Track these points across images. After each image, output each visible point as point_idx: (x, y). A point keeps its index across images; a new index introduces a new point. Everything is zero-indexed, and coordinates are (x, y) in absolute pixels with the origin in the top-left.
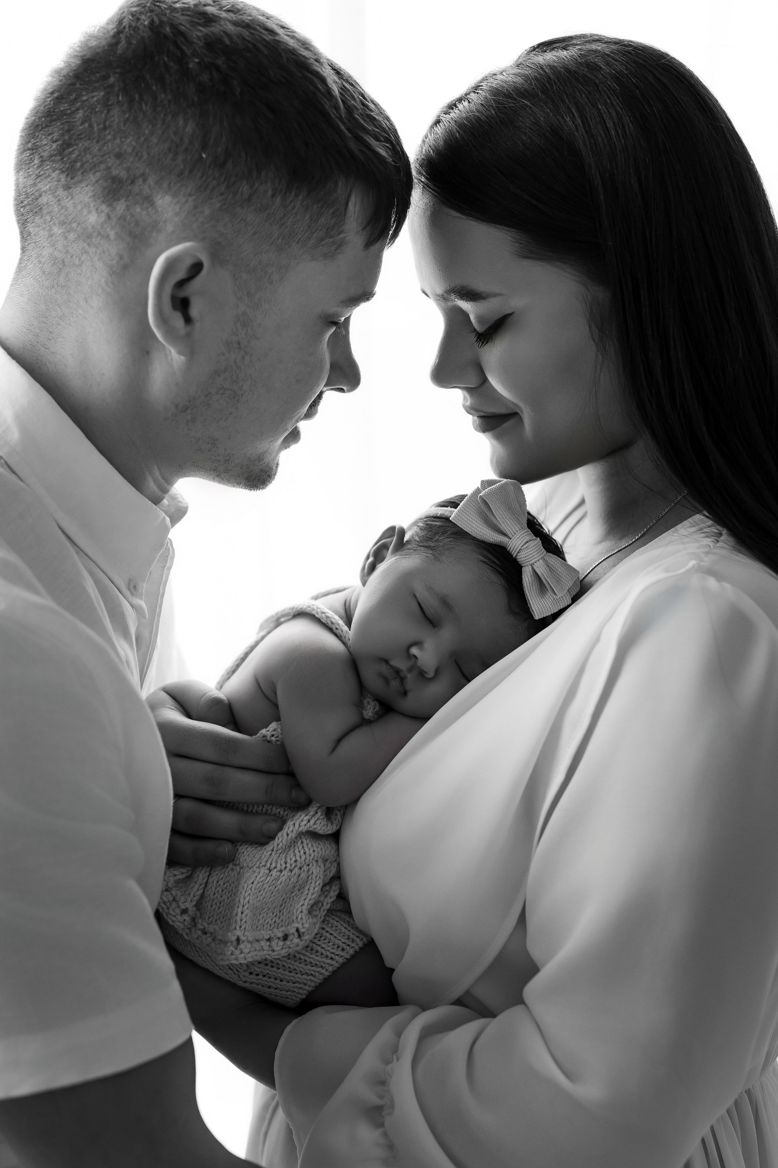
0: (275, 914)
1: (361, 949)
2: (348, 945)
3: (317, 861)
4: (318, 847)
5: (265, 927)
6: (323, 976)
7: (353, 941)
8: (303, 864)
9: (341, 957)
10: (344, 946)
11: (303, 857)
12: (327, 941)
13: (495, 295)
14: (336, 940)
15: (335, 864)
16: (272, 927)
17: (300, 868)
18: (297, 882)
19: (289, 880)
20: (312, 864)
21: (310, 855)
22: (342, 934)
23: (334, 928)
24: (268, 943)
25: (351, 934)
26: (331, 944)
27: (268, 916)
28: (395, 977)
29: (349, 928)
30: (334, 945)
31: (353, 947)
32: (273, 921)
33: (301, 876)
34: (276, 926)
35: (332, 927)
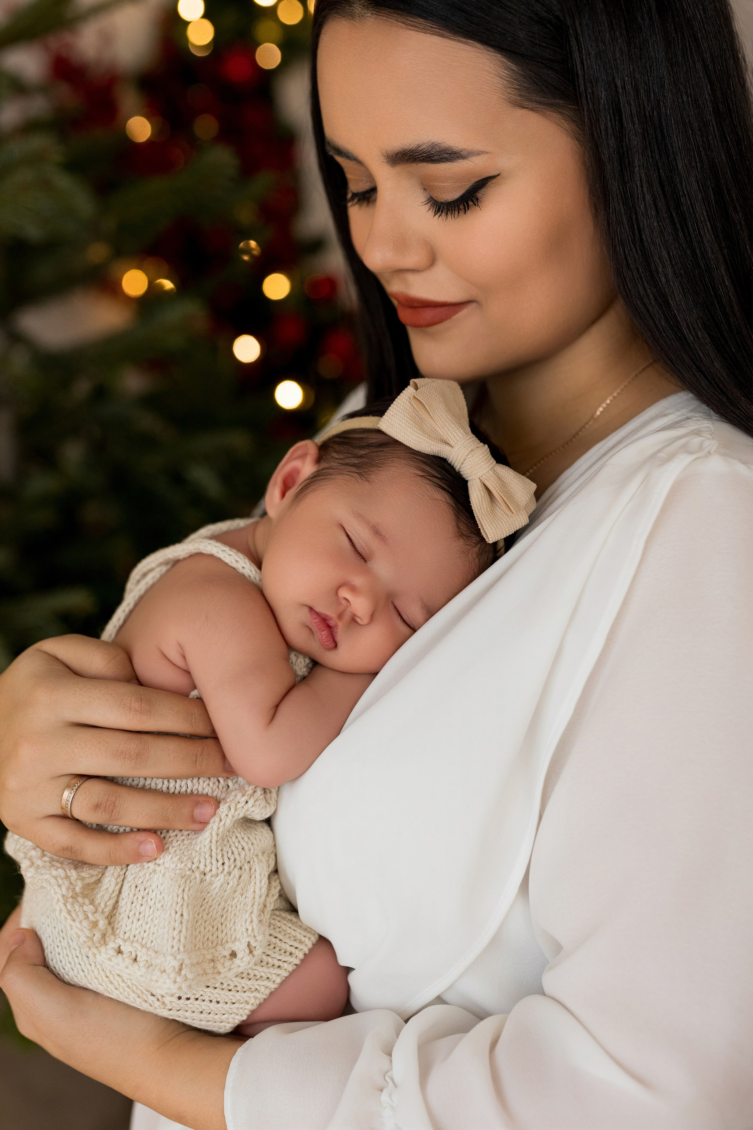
0: (215, 928)
1: (310, 950)
2: (296, 948)
3: (257, 856)
4: (256, 839)
5: (205, 946)
6: (270, 989)
7: (301, 942)
8: (243, 862)
9: (290, 964)
10: (293, 950)
11: (243, 854)
12: (272, 946)
13: (479, 153)
14: (283, 944)
15: (273, 856)
16: (214, 945)
17: (241, 868)
18: (238, 885)
19: (226, 884)
20: (252, 860)
21: (250, 850)
22: (288, 935)
23: (277, 930)
24: (212, 964)
25: (298, 935)
26: (277, 949)
27: (207, 930)
28: (352, 978)
29: (293, 928)
30: (280, 950)
31: (301, 949)
32: (215, 936)
33: (242, 878)
34: (220, 942)
35: (275, 929)
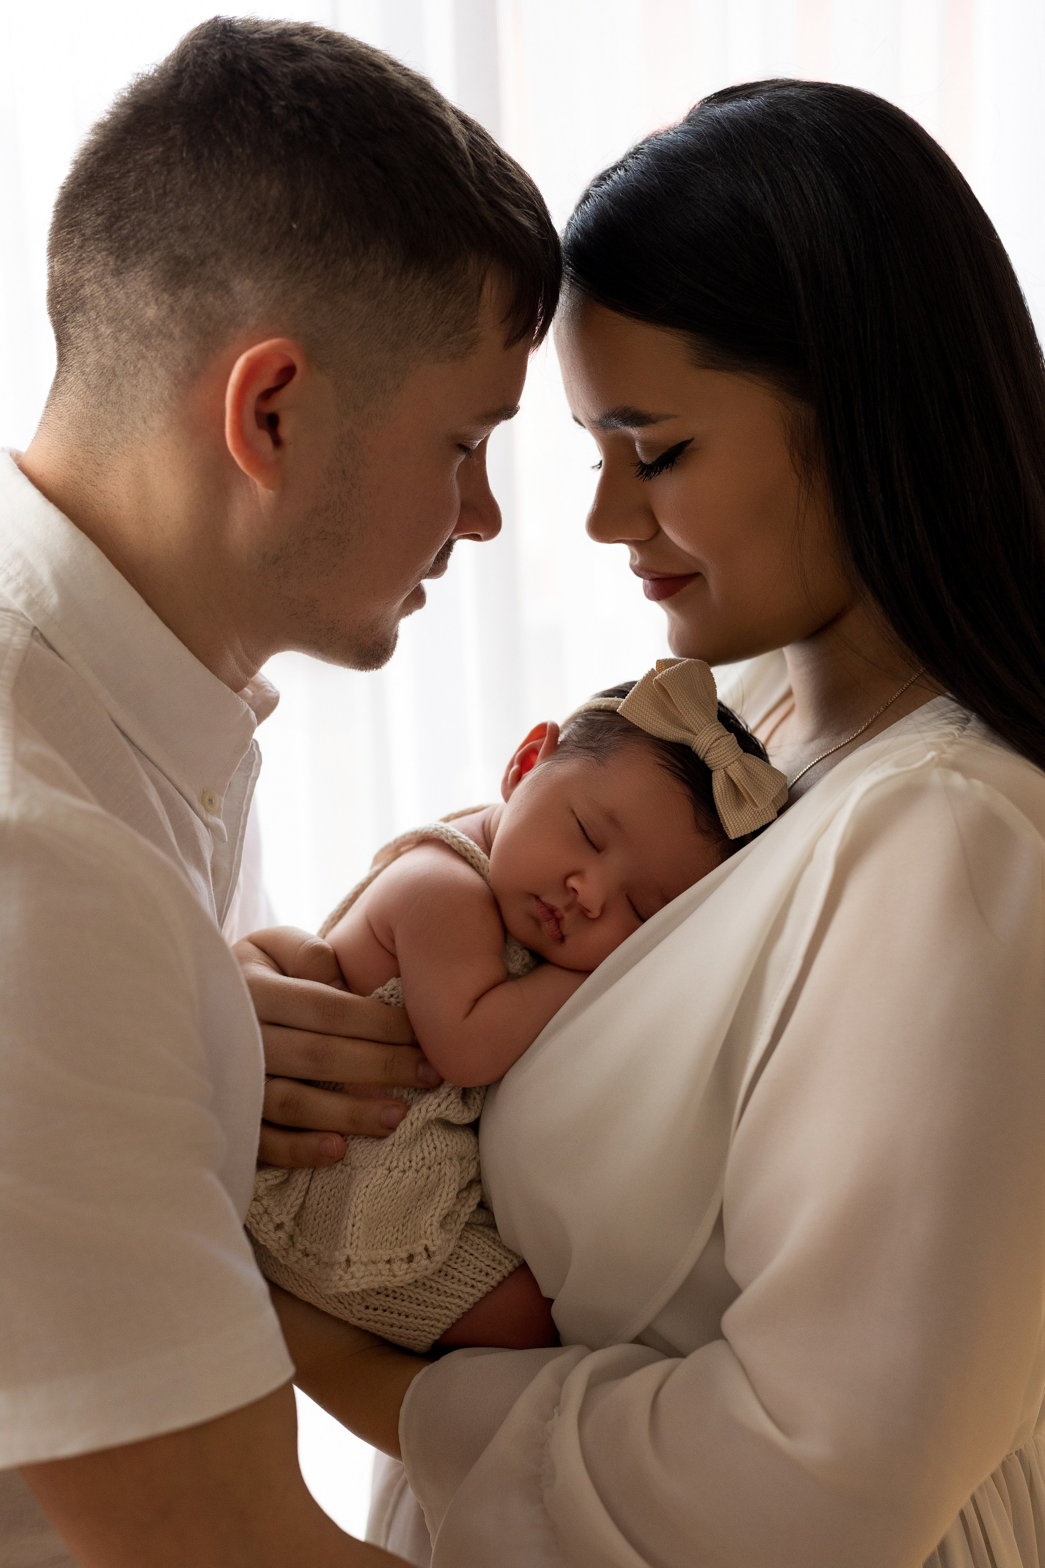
0: (396, 1229)
1: (511, 1273)
2: (494, 1269)
3: (451, 1159)
4: (452, 1141)
5: (383, 1246)
6: (462, 1309)
7: (500, 1263)
8: (432, 1163)
9: (485, 1284)
10: (489, 1270)
11: (433, 1154)
12: (466, 1263)
14: (478, 1262)
15: (475, 1163)
16: (392, 1246)
17: (429, 1168)
18: (425, 1186)
19: (414, 1183)
20: (444, 1162)
21: (442, 1151)
22: (486, 1254)
23: (475, 1247)
24: (388, 1266)
25: (497, 1255)
26: (472, 1267)
27: (388, 1230)
28: (555, 1310)
29: (494, 1247)
30: (474, 1268)
31: (500, 1271)
32: (395, 1237)
33: (430, 1178)
34: (398, 1243)
35: (472, 1245)
